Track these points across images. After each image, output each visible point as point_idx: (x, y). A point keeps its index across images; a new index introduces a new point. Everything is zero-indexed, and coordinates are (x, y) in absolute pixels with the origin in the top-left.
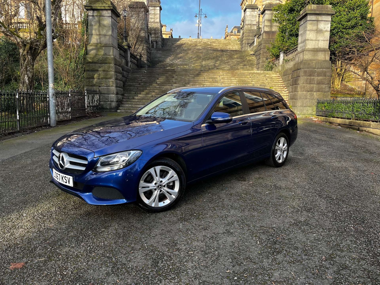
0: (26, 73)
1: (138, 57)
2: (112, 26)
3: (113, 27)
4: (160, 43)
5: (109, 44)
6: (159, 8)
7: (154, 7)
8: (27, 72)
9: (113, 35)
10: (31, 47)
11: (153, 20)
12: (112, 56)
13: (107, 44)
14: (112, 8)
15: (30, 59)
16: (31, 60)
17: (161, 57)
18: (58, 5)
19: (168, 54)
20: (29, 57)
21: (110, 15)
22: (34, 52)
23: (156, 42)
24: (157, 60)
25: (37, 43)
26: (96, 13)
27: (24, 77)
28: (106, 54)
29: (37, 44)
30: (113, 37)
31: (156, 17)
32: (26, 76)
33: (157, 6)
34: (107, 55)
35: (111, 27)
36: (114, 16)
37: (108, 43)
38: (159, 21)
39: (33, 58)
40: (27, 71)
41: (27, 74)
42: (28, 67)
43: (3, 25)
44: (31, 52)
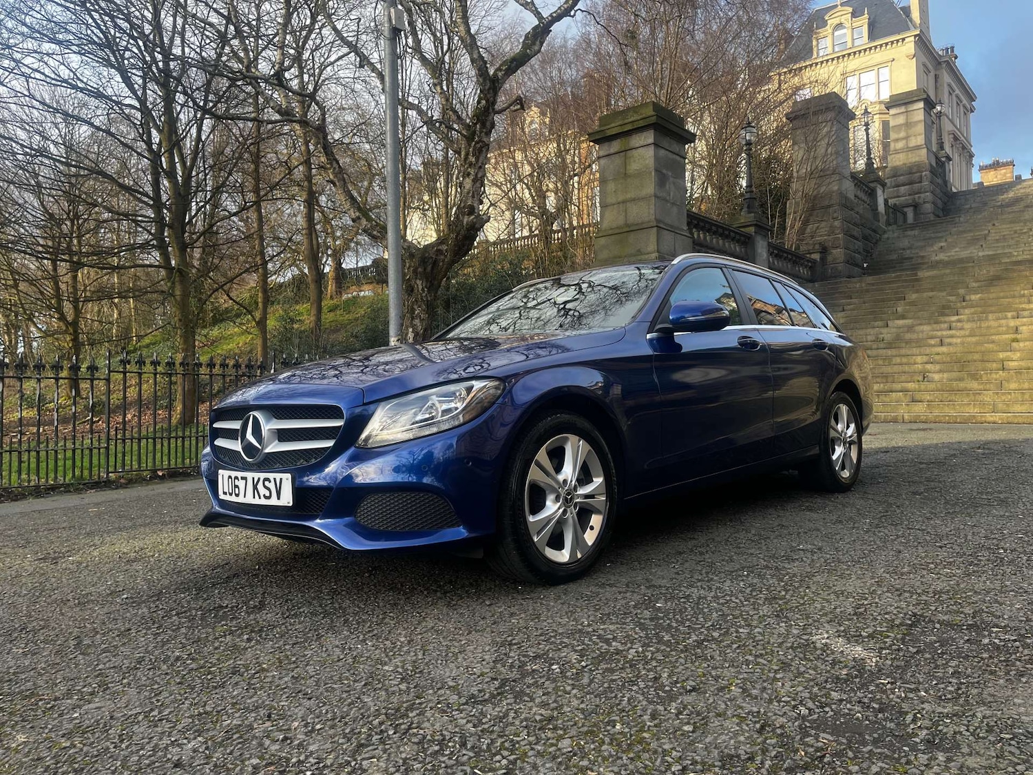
0: (411, 323)
1: (816, 257)
2: (656, 170)
3: (664, 171)
4: (928, 207)
5: (649, 222)
6: (921, 105)
7: (905, 104)
8: (412, 320)
9: (664, 195)
10: (426, 258)
11: (900, 145)
12: (656, 254)
13: (642, 223)
14: (654, 119)
15: (420, 287)
16: (423, 290)
17: (910, 248)
18: (480, 141)
19: (940, 235)
20: (419, 282)
21: (651, 140)
22: (433, 268)
23: (916, 206)
24: (895, 257)
25: (440, 247)
26: (615, 146)
27: (407, 334)
28: (639, 251)
29: (440, 250)
30: (667, 201)
31: (912, 131)
32: (411, 330)
33: (915, 99)
34: (642, 254)
35: (653, 173)
36: (666, 142)
37: (647, 219)
38: (923, 142)
39: (432, 285)
40: (413, 318)
41: (413, 326)
42: (415, 307)
43: (363, 215)
44: (425, 269)
